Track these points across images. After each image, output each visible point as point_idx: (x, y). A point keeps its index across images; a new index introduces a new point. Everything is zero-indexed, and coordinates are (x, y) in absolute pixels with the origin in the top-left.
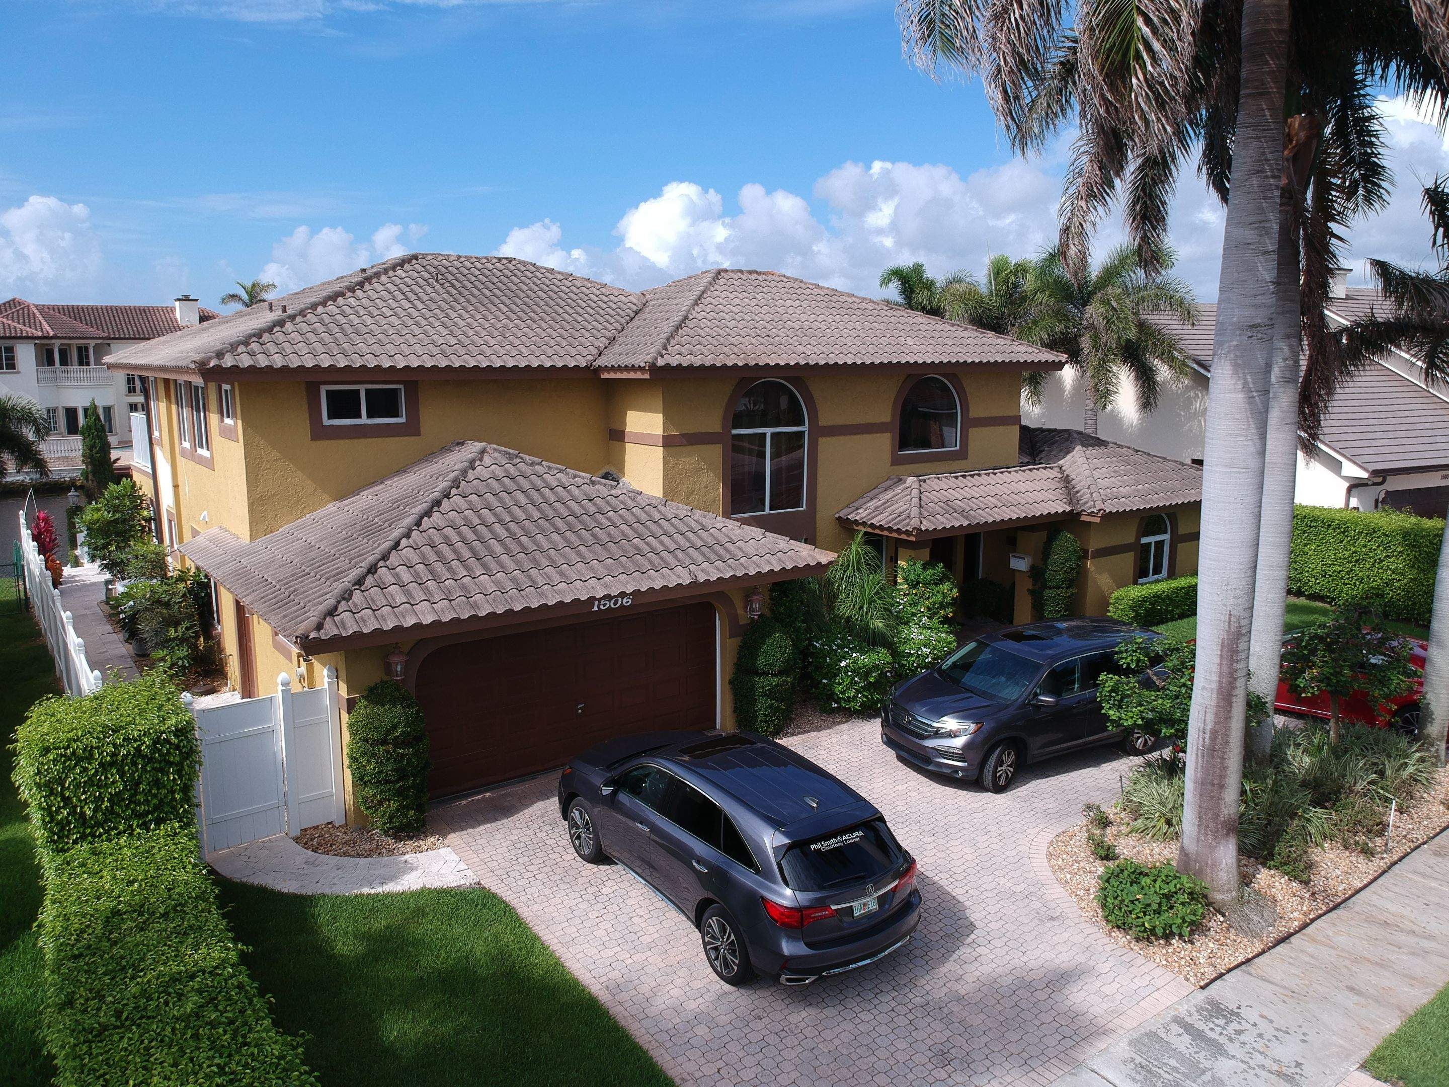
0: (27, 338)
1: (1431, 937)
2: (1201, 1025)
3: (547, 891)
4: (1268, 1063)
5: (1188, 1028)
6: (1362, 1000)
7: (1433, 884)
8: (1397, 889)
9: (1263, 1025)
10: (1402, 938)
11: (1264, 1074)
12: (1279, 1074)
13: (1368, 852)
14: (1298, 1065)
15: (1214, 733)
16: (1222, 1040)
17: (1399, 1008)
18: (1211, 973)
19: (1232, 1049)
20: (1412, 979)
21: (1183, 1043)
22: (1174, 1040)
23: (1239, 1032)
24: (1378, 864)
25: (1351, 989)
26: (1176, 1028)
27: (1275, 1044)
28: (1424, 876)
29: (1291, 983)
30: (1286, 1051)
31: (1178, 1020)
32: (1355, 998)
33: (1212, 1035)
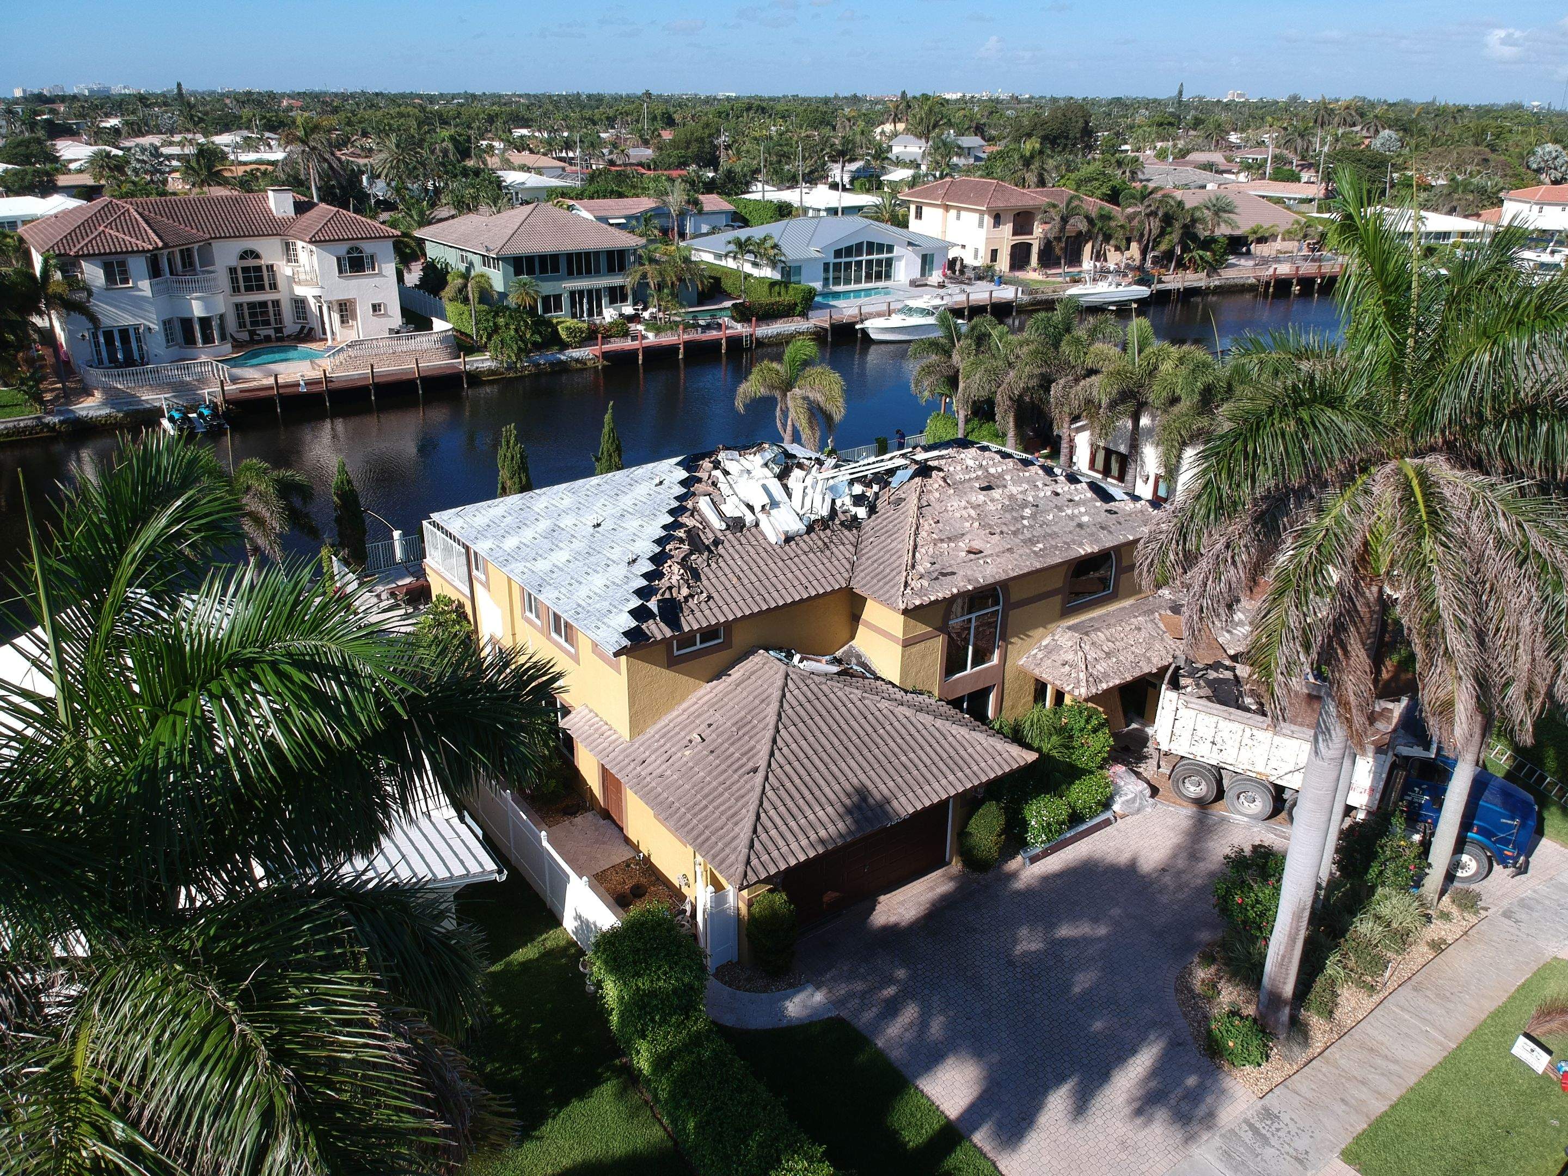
0: (138, 251)
1: (1396, 1062)
2: (1258, 1125)
3: (881, 1022)
4: (1291, 1151)
5: (1251, 1126)
6: (1347, 1109)
7: (1407, 1017)
8: (1383, 1020)
9: (1291, 1125)
10: (1379, 1061)
11: (1288, 1158)
12: (1297, 1159)
13: (1370, 990)
14: (1307, 1153)
15: (1284, 957)
16: (1269, 1135)
17: (1367, 1116)
18: (1266, 1089)
19: (1273, 1141)
20: (1379, 1094)
21: (1248, 1136)
22: (1242, 1134)
23: (1278, 1130)
24: (1376, 998)
25: (1343, 1100)
26: (1245, 1127)
27: (1296, 1138)
28: (1402, 1009)
29: (1309, 1095)
30: (1302, 1143)
31: (1247, 1122)
32: (1344, 1107)
33: (1264, 1132)
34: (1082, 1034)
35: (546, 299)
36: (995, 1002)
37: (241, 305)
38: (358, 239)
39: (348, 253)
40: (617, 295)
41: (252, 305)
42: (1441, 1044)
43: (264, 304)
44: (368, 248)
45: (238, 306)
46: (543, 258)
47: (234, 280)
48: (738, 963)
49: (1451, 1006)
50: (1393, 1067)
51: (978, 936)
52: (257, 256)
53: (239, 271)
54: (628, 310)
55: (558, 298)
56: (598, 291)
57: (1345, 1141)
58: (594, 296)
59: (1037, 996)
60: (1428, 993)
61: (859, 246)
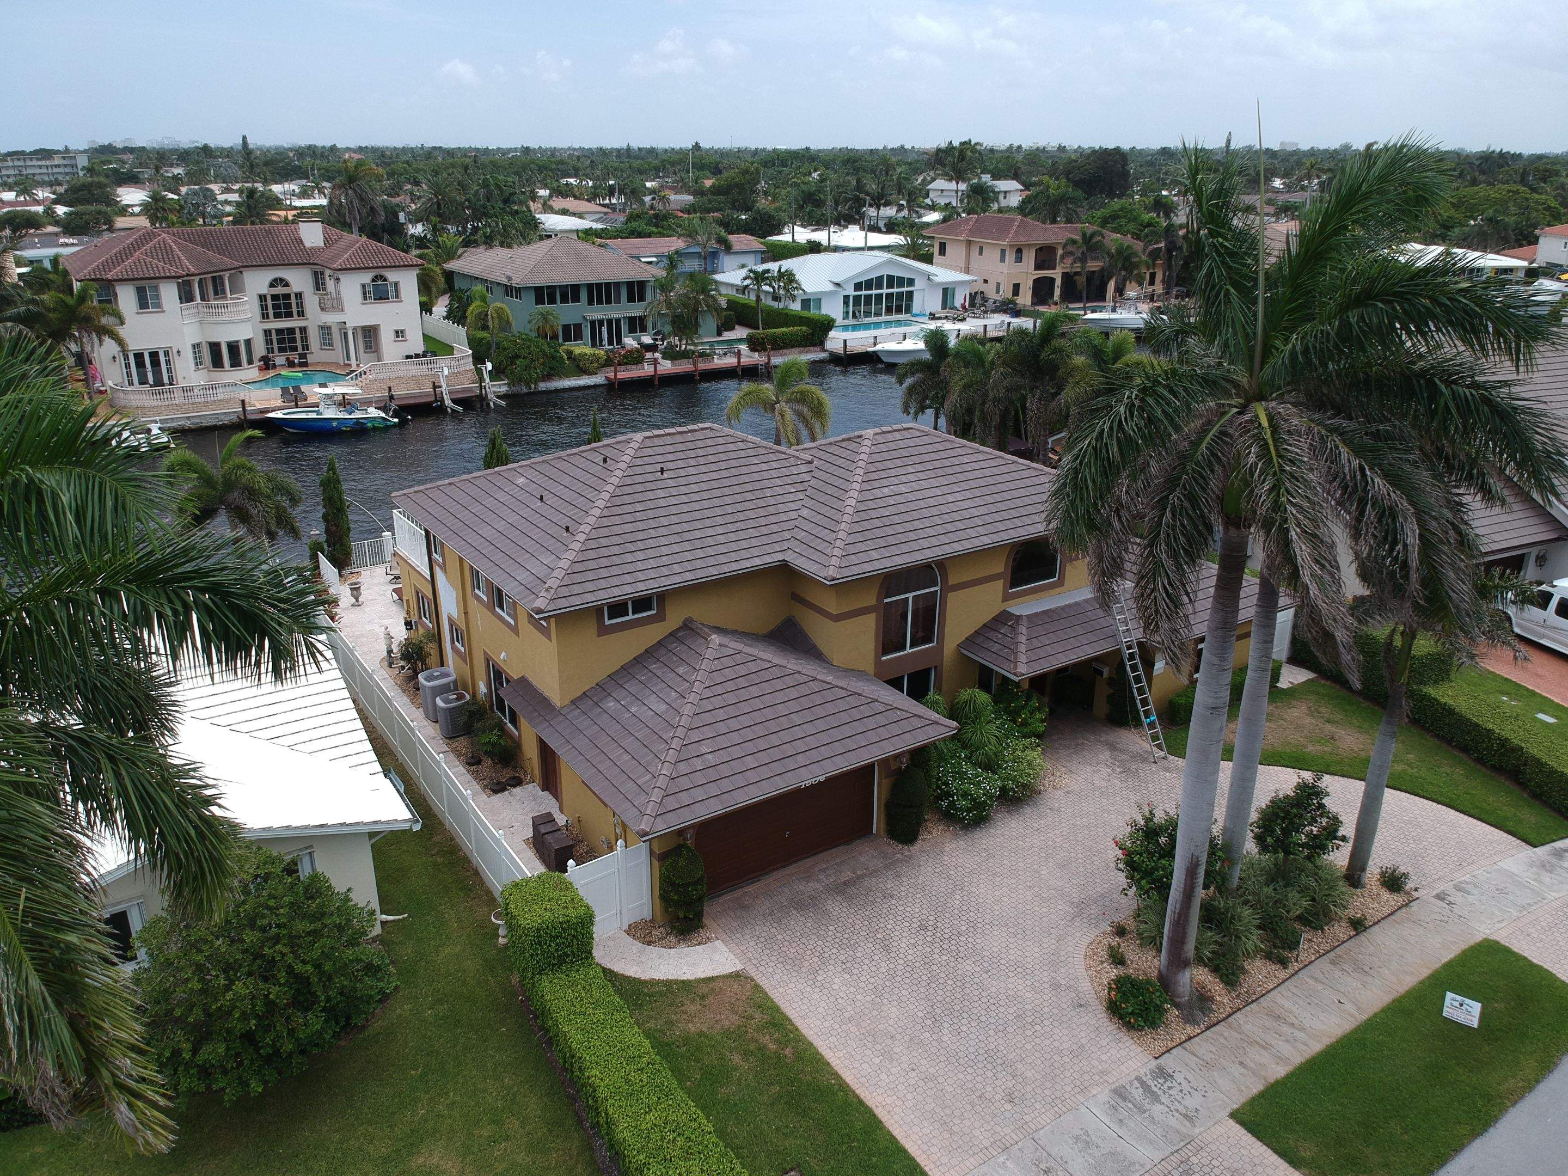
1: (1302, 1029)
2: (1150, 1083)
3: (785, 978)
4: (1181, 1108)
5: (1143, 1083)
6: (1245, 1071)
7: (1319, 987)
8: (1295, 991)
9: (1184, 1083)
10: (1285, 1029)
11: (1177, 1115)
12: (1185, 1116)
13: (1283, 963)
14: (1197, 1111)
16: (1160, 1092)
17: (1265, 1078)
18: (1163, 1049)
19: (1164, 1099)
20: (1280, 1059)
21: (1138, 1093)
22: (1133, 1091)
23: (1170, 1088)
24: (1288, 971)
25: (1241, 1063)
26: (1136, 1084)
27: (1188, 1097)
28: (1316, 980)
29: (1208, 1057)
30: (1192, 1102)
31: (1138, 1079)
32: (1243, 1070)
33: (1155, 1089)
34: (984, 994)
35: (566, 328)
36: (901, 962)
37: (270, 331)
38: (382, 267)
39: (373, 281)
40: (637, 325)
41: (279, 332)
42: (1352, 1016)
43: (291, 331)
44: (392, 276)
45: (267, 333)
46: (564, 288)
47: (264, 308)
48: (652, 921)
49: (1370, 979)
50: (1300, 1035)
51: (894, 902)
52: (287, 285)
53: (269, 298)
54: (647, 340)
55: (578, 327)
56: (618, 321)
57: (1237, 1100)
58: (614, 326)
59: (944, 958)
60: (1346, 967)
61: (880, 279)
